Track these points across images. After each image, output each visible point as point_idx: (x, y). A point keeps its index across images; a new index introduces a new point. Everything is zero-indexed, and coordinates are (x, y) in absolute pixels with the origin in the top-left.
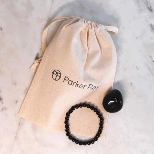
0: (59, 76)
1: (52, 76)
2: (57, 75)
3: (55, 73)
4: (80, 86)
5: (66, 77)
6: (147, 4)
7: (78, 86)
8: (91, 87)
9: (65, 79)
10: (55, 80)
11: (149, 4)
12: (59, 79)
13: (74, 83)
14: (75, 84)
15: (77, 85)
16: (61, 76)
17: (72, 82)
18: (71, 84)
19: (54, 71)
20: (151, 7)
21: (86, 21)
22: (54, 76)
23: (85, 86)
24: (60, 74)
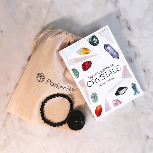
0: (43, 79)
1: (37, 78)
2: (41, 78)
3: (39, 75)
4: (60, 87)
5: (48, 79)
6: (127, 24)
7: (59, 87)
8: (69, 89)
9: (47, 81)
10: (39, 81)
11: (128, 24)
12: (43, 81)
13: (55, 84)
14: (56, 86)
15: (57, 86)
16: (44, 78)
17: (54, 84)
18: (53, 86)
19: (39, 74)
20: (130, 26)
21: (68, 34)
22: (39, 78)
23: (64, 88)
24: (44, 77)
